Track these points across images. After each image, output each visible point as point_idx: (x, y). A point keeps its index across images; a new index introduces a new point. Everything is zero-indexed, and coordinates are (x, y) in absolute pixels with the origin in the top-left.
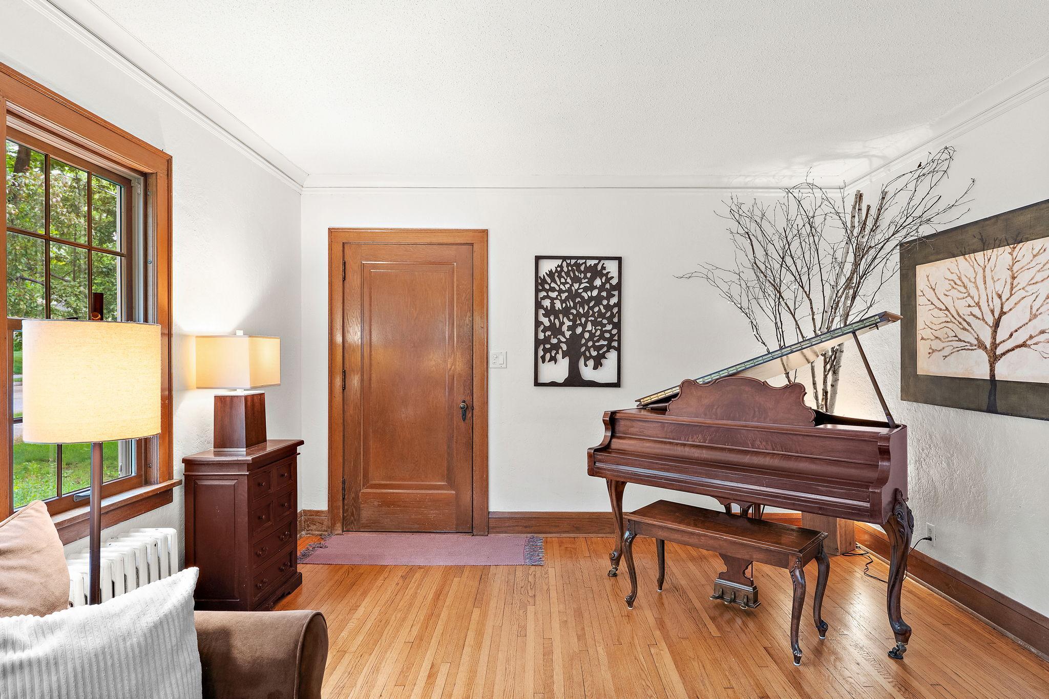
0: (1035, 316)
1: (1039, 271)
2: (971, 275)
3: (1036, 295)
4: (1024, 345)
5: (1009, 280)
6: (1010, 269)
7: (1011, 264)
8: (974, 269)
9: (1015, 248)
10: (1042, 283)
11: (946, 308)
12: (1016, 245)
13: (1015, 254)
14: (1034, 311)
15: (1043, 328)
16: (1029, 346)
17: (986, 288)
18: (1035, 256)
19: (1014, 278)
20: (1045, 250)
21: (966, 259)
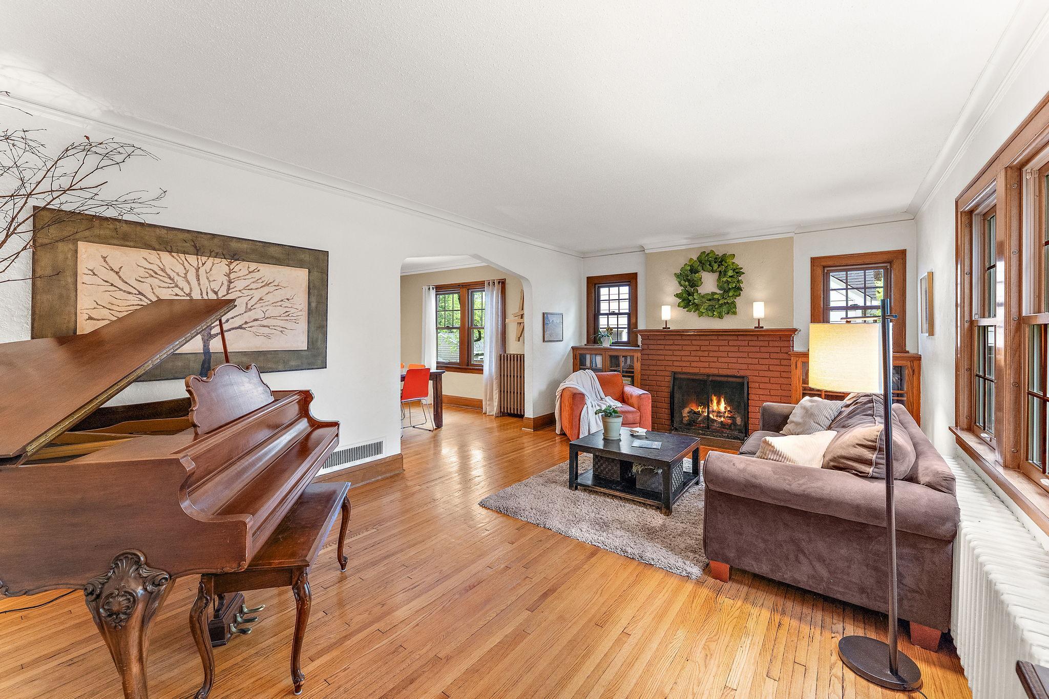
0: (250, 310)
1: (253, 282)
2: (182, 271)
3: (251, 296)
4: (240, 327)
5: (226, 283)
6: (228, 275)
7: (228, 272)
8: (184, 267)
9: (232, 262)
10: (256, 290)
11: (139, 292)
12: (233, 261)
13: (232, 267)
14: (249, 306)
15: (256, 318)
16: (244, 329)
17: (199, 284)
18: (250, 272)
19: (230, 282)
20: (258, 271)
21: (173, 257)
